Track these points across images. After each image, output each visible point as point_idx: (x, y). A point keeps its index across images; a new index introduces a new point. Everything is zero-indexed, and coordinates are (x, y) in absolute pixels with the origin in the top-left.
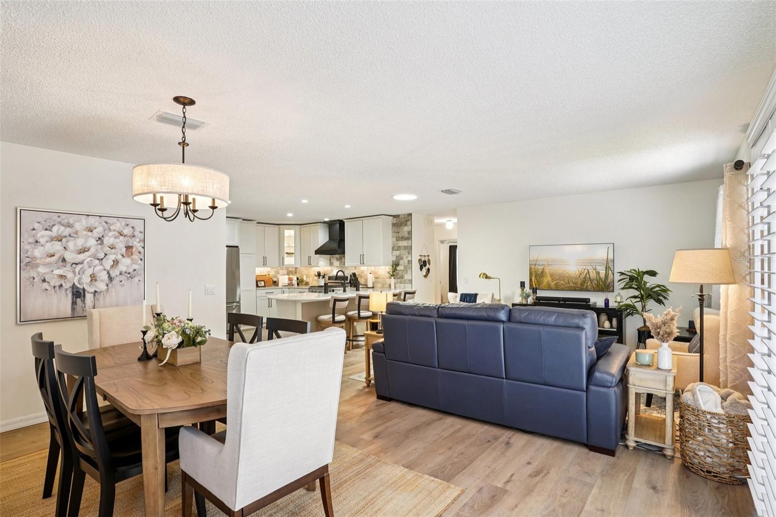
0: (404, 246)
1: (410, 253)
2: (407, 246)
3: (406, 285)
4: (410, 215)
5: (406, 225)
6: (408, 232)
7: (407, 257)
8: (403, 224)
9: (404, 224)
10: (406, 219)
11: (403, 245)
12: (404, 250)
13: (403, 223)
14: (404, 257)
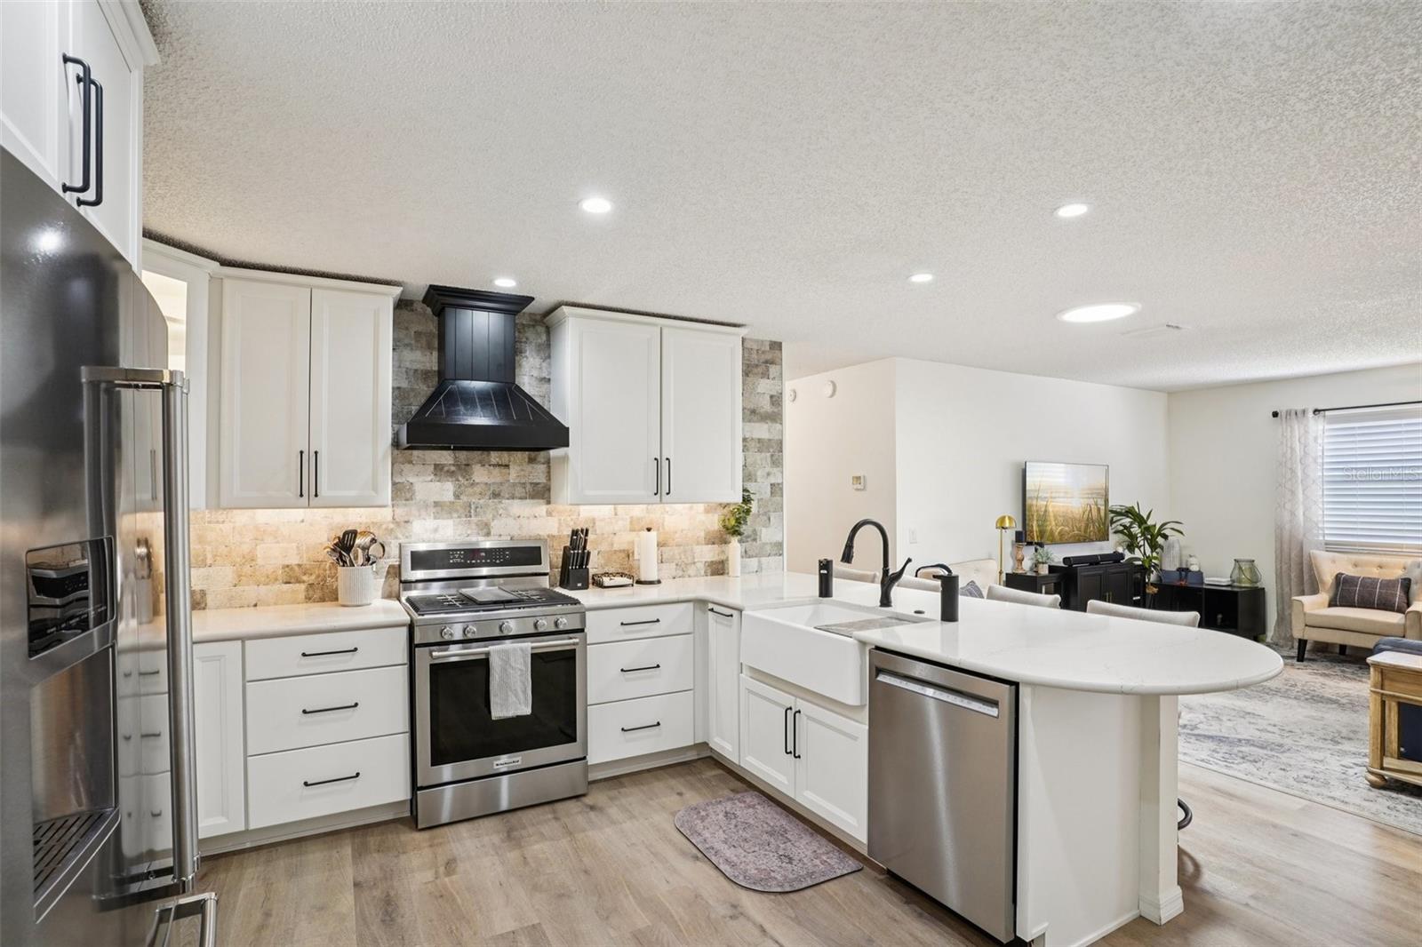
0: (759, 440)
1: (777, 462)
2: (770, 440)
3: (764, 560)
4: (776, 346)
5: (765, 375)
6: (772, 397)
7: (768, 474)
8: (755, 370)
9: (760, 370)
10: (769, 356)
11: (756, 436)
12: (760, 451)
13: (757, 366)
14: (759, 473)
